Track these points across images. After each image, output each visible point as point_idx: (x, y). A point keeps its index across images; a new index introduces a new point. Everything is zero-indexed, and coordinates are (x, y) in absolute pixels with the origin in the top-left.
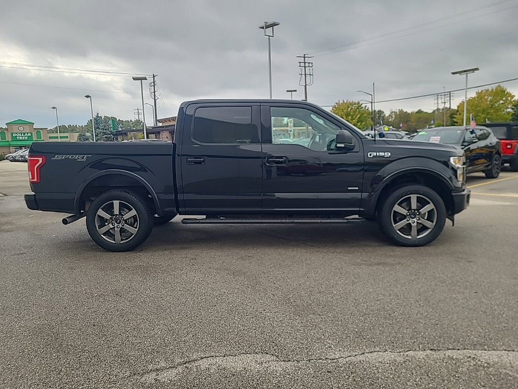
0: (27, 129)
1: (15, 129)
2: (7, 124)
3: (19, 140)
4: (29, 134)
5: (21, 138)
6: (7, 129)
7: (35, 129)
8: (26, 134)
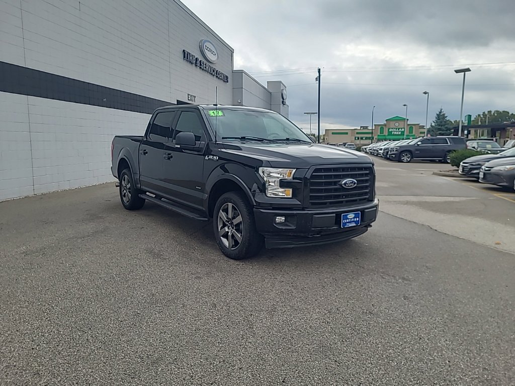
0: (401, 124)
1: (392, 124)
2: (386, 120)
3: (394, 135)
4: (403, 130)
5: (395, 133)
6: (385, 125)
7: (408, 125)
8: (400, 130)
